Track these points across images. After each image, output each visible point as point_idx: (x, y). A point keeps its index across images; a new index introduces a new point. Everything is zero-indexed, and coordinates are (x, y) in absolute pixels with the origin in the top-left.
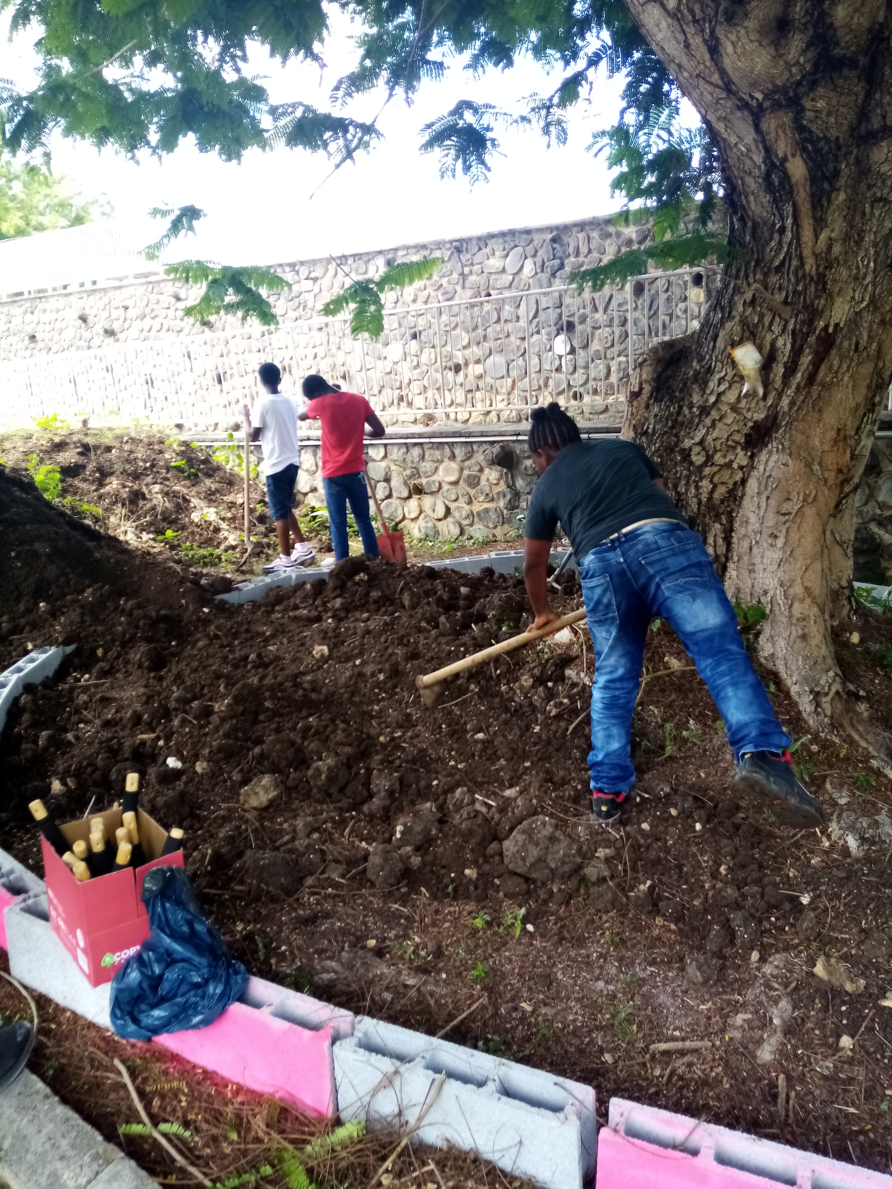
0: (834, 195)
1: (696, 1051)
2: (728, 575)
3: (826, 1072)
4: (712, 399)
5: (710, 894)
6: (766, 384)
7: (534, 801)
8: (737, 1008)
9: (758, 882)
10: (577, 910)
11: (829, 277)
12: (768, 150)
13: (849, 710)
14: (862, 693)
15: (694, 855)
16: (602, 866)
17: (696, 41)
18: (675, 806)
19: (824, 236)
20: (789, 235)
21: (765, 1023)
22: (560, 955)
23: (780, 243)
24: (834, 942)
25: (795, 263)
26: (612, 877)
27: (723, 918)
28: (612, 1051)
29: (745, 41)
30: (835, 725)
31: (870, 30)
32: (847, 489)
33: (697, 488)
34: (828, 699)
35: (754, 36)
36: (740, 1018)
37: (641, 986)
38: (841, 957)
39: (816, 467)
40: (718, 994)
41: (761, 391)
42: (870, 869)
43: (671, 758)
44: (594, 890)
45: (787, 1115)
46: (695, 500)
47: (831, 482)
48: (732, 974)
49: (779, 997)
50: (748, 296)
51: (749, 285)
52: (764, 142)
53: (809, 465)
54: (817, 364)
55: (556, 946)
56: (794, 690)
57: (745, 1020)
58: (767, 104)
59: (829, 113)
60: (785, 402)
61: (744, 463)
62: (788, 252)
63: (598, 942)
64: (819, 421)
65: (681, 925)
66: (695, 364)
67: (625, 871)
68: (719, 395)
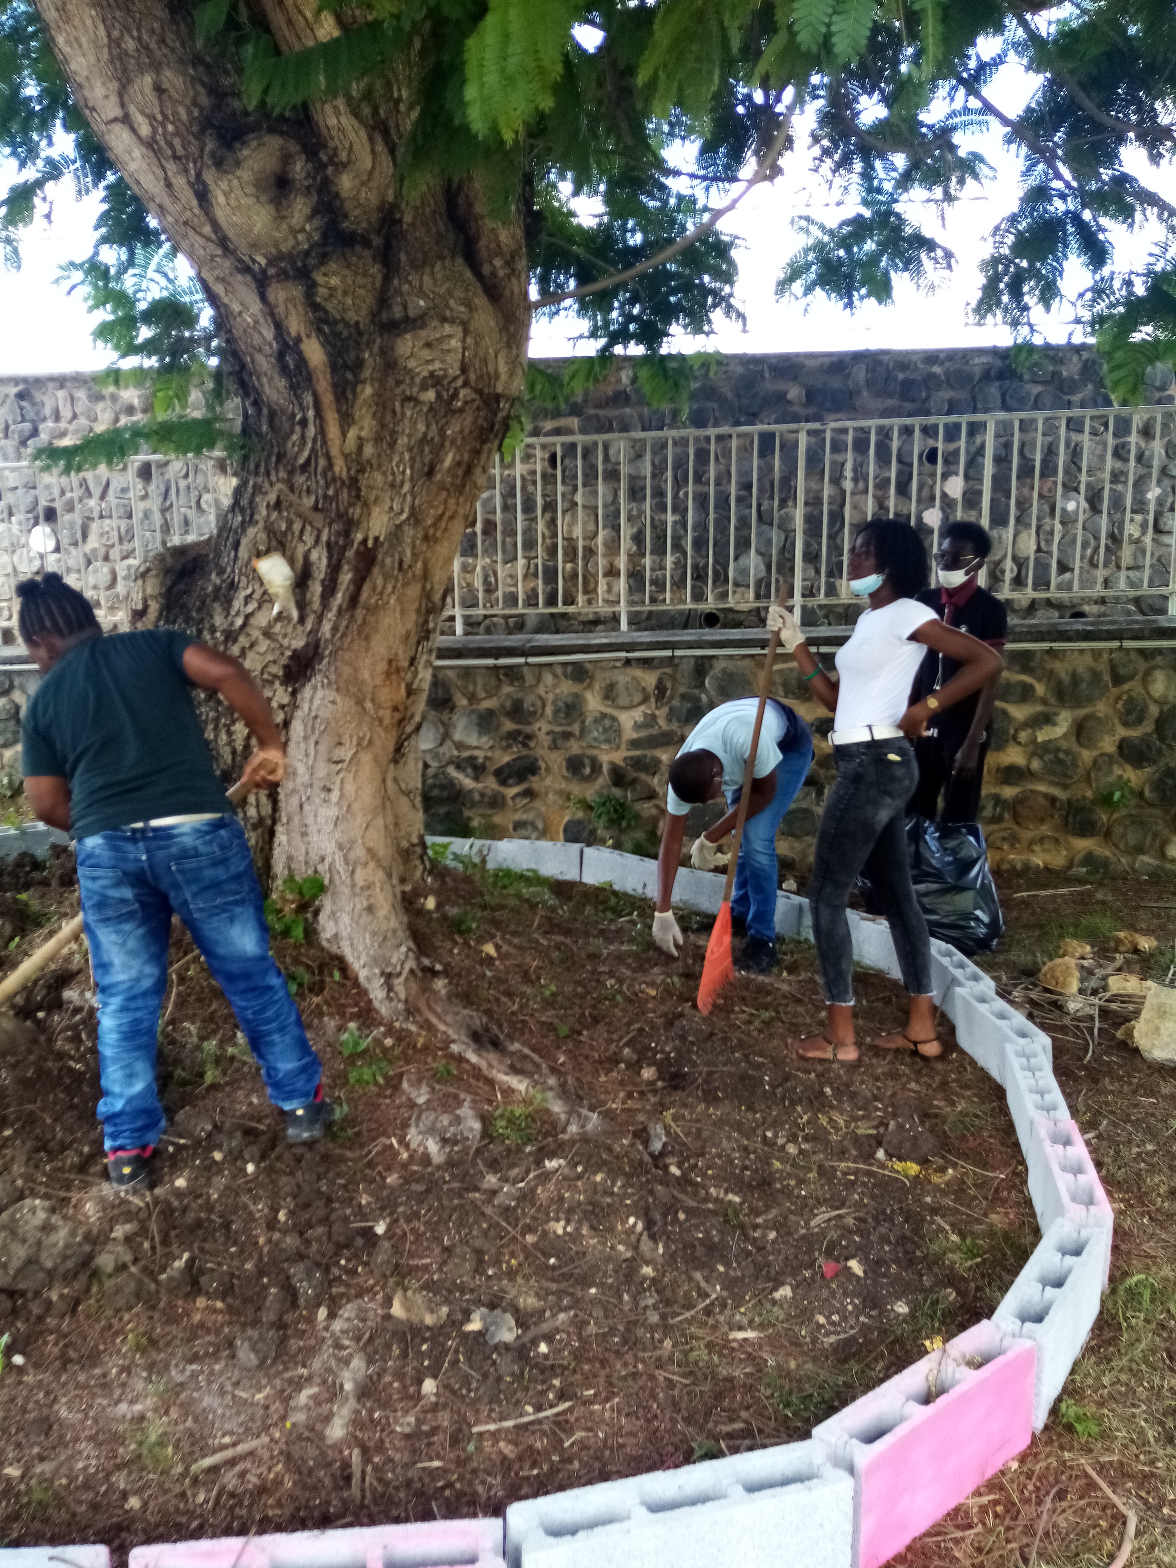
0: (359, 388)
1: (251, 1454)
2: (276, 841)
3: (407, 1430)
4: (239, 622)
5: (266, 1250)
6: (302, 605)
7: (19, 1182)
8: (298, 1384)
9: (325, 1220)
10: (88, 1317)
11: (363, 482)
12: (279, 327)
13: (426, 989)
14: (438, 967)
15: (245, 1207)
16: (120, 1249)
17: (180, 182)
18: (219, 1147)
19: (352, 434)
20: (311, 431)
21: (334, 1392)
22: (64, 1385)
23: (303, 437)
24: (412, 1270)
25: (322, 462)
26: (136, 1261)
27: (281, 1277)
28: (138, 1492)
29: (239, 193)
30: (411, 1011)
31: (380, 208)
32: (409, 729)
33: (229, 733)
34: (401, 979)
35: (250, 190)
36: (304, 1397)
37: (178, 1394)
38: (422, 1288)
39: (368, 705)
40: (279, 1373)
41: (295, 614)
42: (452, 1175)
43: (214, 1087)
44: (109, 1284)
45: (363, 1497)
46: (228, 749)
47: (387, 722)
48: (294, 1344)
49: (351, 1355)
50: (272, 497)
51: (272, 484)
52: (272, 314)
53: (360, 702)
54: (359, 582)
55: (57, 1375)
56: (363, 975)
57: (310, 1397)
58: (272, 271)
59: (345, 293)
60: (326, 628)
61: (286, 700)
62: (313, 450)
63: (119, 1351)
64: (367, 650)
65: (230, 1300)
66: (213, 576)
67: (153, 1248)
68: (248, 617)
